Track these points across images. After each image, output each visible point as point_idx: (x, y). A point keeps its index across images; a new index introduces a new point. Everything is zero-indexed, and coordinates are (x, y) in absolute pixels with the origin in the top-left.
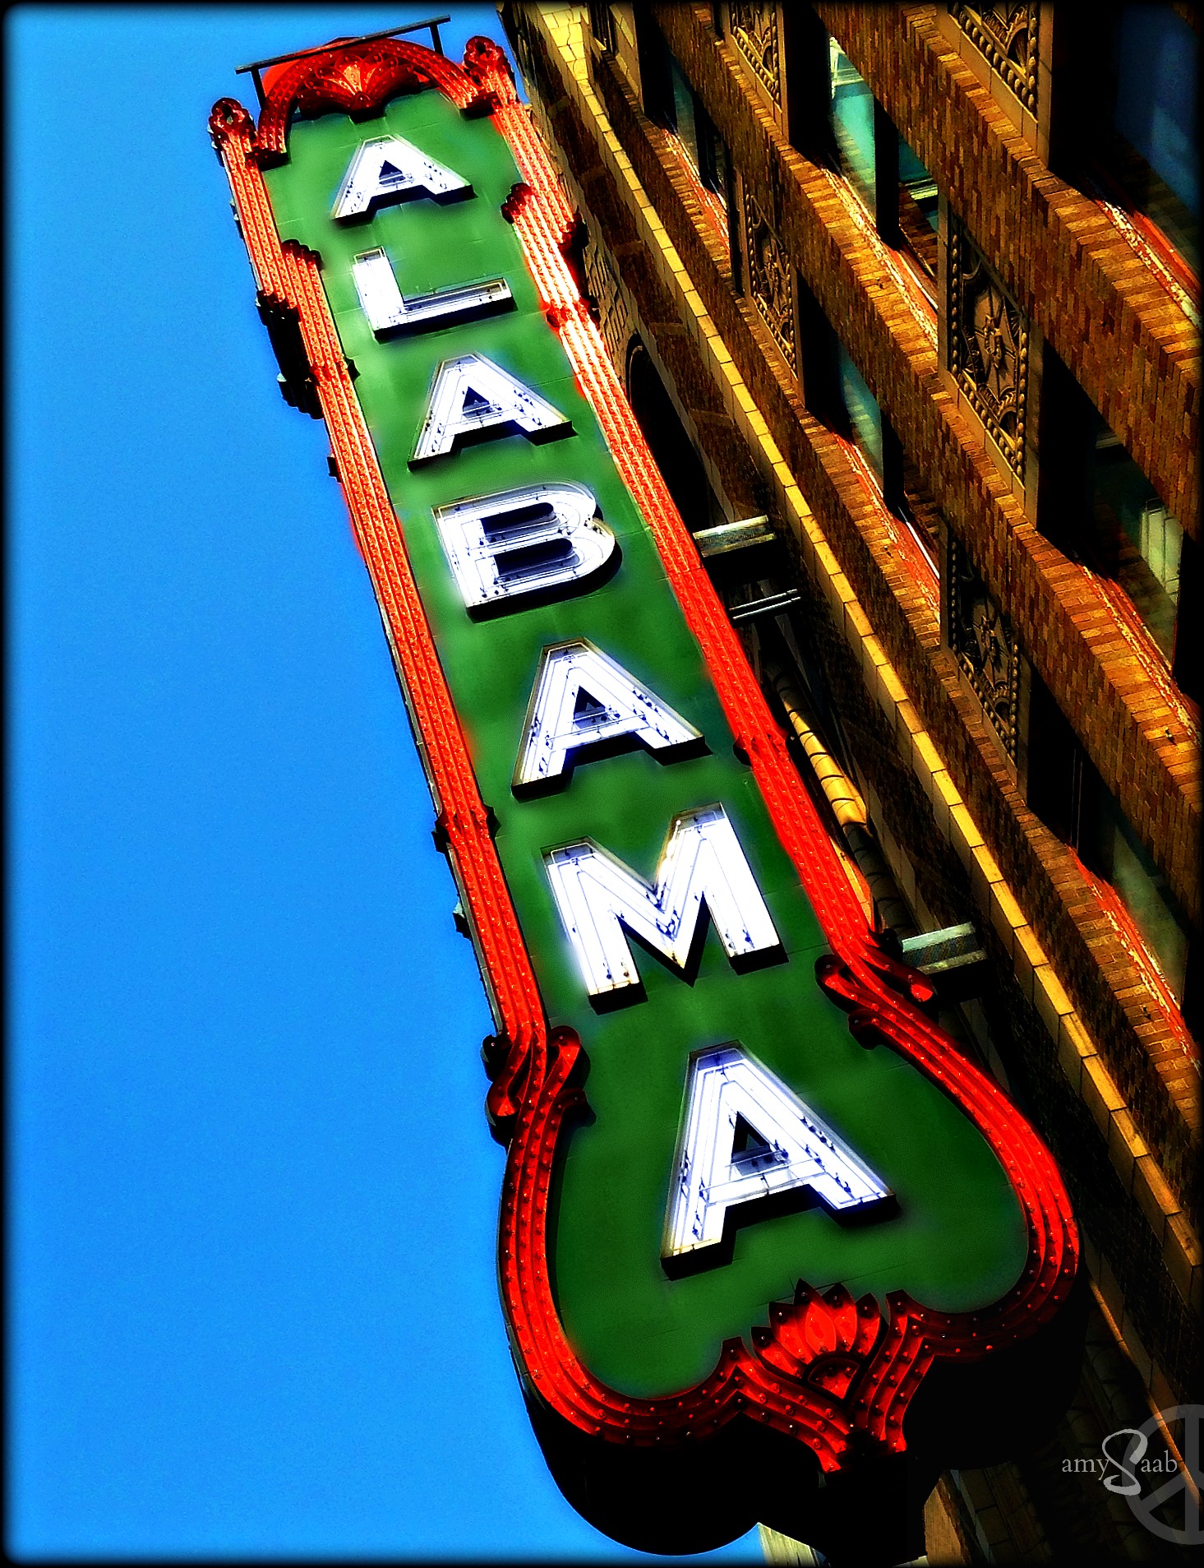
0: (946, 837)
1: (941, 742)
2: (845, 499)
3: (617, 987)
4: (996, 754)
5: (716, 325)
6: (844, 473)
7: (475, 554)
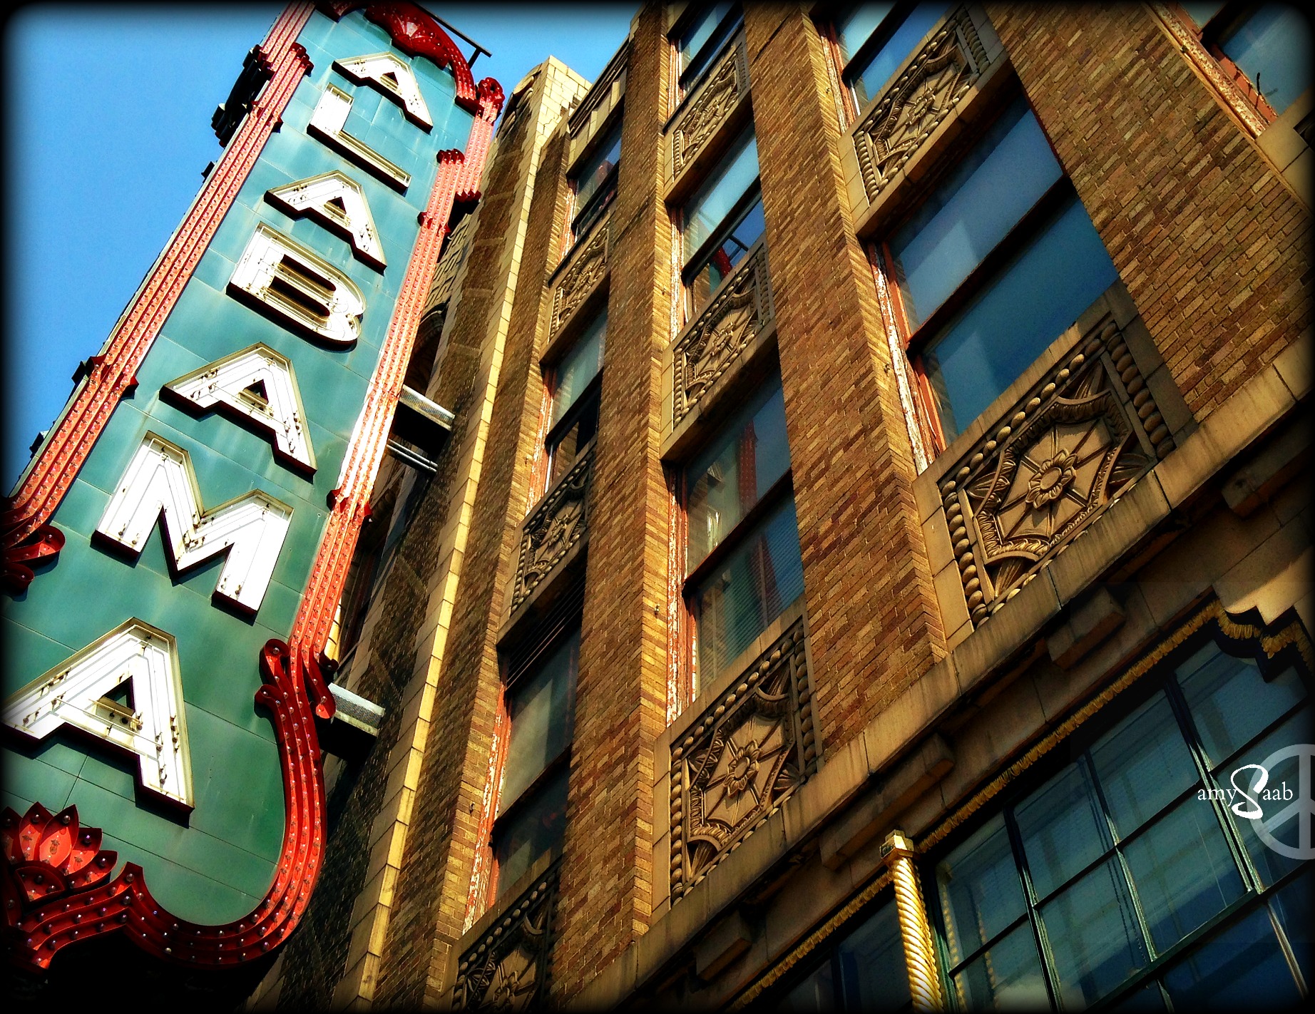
0: (416, 646)
1: (465, 585)
2: (523, 418)
3: (122, 542)
4: (501, 605)
5: (515, 298)
6: (535, 407)
7: (263, 266)
